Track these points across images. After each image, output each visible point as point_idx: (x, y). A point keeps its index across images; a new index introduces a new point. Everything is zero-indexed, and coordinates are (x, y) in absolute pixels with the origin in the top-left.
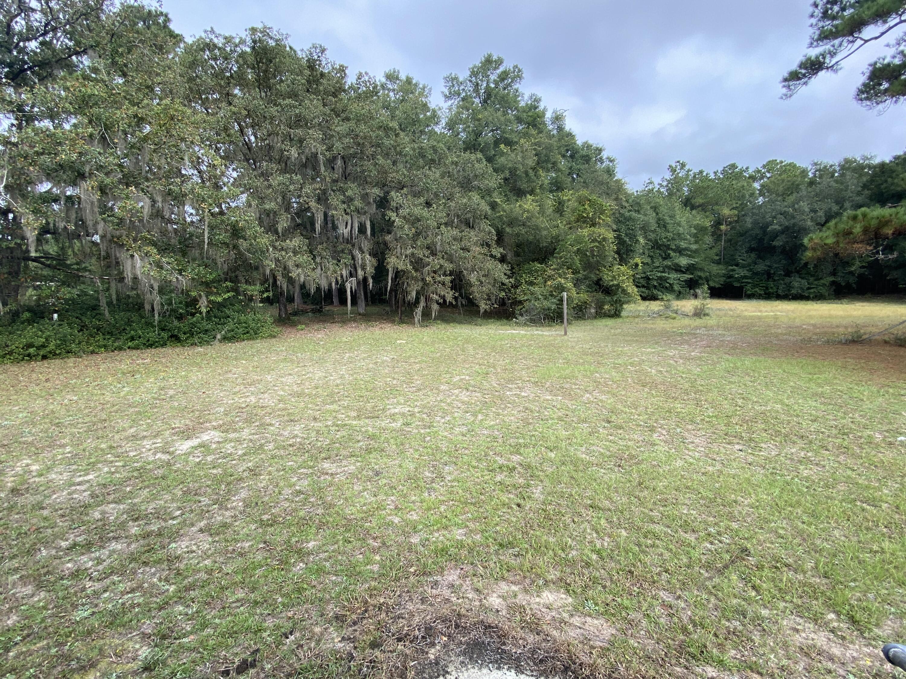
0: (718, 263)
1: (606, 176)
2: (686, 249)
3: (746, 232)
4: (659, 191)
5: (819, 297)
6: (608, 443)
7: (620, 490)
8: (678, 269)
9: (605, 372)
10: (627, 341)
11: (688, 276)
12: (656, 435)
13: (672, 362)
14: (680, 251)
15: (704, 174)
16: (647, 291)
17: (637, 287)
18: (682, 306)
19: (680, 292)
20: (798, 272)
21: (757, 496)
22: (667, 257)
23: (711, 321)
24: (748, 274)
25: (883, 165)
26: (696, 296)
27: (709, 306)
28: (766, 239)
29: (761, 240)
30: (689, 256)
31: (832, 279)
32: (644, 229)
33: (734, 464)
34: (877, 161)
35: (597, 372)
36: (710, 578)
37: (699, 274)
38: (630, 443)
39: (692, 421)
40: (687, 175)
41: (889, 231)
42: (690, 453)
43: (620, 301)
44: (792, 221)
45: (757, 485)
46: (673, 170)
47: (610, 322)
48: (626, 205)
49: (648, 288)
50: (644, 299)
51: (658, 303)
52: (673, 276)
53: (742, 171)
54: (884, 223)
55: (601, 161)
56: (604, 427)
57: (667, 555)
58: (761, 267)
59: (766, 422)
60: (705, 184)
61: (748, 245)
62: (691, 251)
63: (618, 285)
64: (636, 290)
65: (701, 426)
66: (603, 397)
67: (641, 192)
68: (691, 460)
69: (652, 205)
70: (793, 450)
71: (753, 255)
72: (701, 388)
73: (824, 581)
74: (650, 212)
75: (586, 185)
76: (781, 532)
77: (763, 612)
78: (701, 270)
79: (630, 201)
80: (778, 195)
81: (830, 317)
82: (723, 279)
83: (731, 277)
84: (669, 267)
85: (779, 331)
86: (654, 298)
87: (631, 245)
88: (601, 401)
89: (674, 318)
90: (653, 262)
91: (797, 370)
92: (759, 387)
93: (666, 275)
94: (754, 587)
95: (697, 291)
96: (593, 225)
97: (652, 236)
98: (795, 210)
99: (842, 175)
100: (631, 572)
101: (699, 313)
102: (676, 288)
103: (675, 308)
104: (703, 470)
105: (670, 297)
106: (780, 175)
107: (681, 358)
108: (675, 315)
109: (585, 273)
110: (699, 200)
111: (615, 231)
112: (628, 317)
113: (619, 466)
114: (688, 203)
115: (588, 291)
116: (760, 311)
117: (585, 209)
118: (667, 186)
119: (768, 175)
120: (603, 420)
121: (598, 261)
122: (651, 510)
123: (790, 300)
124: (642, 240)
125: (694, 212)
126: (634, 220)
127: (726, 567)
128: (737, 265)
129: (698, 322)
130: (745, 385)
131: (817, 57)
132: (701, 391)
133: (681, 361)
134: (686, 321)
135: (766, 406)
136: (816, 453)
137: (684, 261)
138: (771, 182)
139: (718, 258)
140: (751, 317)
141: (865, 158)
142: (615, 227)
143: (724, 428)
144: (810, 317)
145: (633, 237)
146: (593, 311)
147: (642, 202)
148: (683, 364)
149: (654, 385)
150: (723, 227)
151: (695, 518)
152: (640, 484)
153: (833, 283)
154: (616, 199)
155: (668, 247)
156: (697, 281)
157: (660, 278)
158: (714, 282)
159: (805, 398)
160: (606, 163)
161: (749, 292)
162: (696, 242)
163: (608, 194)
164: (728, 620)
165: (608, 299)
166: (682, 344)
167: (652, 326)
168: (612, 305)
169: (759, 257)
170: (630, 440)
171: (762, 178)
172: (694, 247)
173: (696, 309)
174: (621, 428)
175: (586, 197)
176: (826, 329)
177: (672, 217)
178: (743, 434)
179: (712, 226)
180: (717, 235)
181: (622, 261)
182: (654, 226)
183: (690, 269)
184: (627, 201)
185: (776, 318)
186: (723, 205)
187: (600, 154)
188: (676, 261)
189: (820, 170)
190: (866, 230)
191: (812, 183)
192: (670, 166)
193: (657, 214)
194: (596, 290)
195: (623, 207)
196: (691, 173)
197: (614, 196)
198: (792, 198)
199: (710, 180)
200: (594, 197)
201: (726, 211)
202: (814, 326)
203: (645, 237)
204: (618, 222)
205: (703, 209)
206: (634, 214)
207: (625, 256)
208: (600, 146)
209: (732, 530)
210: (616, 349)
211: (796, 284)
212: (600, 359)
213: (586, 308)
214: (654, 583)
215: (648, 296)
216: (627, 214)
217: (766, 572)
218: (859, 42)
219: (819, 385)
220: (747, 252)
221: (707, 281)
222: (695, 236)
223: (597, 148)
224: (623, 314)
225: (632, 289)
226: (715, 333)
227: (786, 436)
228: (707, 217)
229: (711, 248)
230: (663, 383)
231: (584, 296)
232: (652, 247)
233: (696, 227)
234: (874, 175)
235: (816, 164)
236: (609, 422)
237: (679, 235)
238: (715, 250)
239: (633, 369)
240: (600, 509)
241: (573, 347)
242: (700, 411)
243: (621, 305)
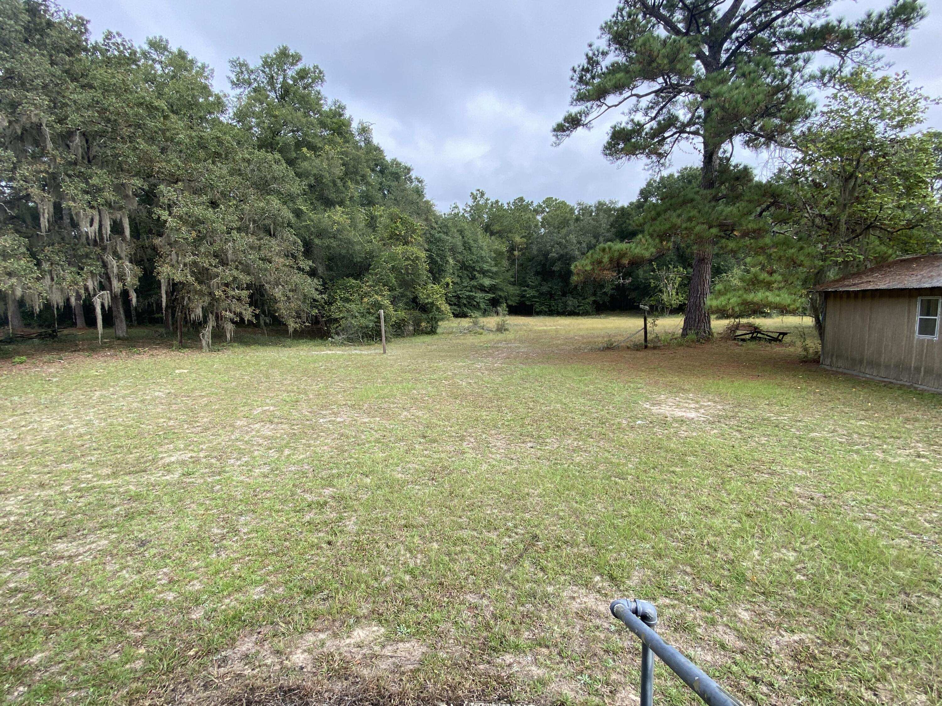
0: (513, 284)
1: (415, 197)
2: (488, 271)
3: (533, 258)
4: (463, 215)
6: (423, 458)
7: (433, 503)
8: (482, 289)
9: (422, 388)
10: (441, 356)
11: (490, 296)
12: (465, 443)
13: (479, 374)
14: (484, 273)
15: (500, 204)
16: (458, 309)
17: (450, 305)
18: (488, 323)
19: (485, 310)
20: (571, 293)
21: (543, 485)
22: (473, 278)
23: (510, 335)
24: (536, 294)
25: (622, 209)
26: (497, 313)
27: (508, 322)
28: (548, 264)
29: (544, 265)
30: (491, 277)
31: (593, 298)
32: (453, 250)
33: (527, 461)
34: (619, 205)
35: (414, 389)
36: (509, 570)
37: (500, 293)
38: (443, 455)
39: (495, 426)
40: (486, 204)
41: (625, 261)
42: (493, 456)
43: (435, 318)
44: (565, 250)
45: (543, 476)
46: (475, 198)
47: (428, 339)
48: (436, 226)
49: (459, 306)
50: (456, 316)
51: (468, 319)
52: (479, 295)
53: (528, 205)
54: (622, 255)
55: (410, 180)
56: (420, 443)
57: (473, 557)
58: (545, 289)
59: (550, 420)
60: (500, 213)
61: (535, 269)
62: (492, 273)
63: (432, 303)
64: (448, 307)
65: (501, 430)
66: (420, 413)
67: (448, 215)
68: (494, 463)
69: (458, 228)
70: (569, 442)
71: (539, 278)
72: (502, 395)
73: (592, 549)
74: (457, 235)
75: (397, 202)
76: (561, 514)
77: (549, 589)
78: (501, 290)
79: (439, 222)
80: (554, 227)
82: (518, 298)
83: (524, 296)
84: (475, 287)
85: (559, 342)
86: (464, 315)
87: (442, 265)
88: (418, 417)
89: (481, 334)
90: (462, 282)
91: (571, 374)
92: (545, 391)
93: (473, 294)
94: (542, 569)
95: (499, 308)
96: (406, 243)
97: (460, 257)
98: (567, 241)
99: (597, 215)
100: (441, 584)
101: (501, 329)
102: (482, 306)
103: (482, 324)
104: (503, 470)
105: (477, 314)
106: (556, 211)
107: (486, 369)
108: (482, 331)
109: (401, 290)
110: (496, 228)
111: (427, 251)
112: (443, 333)
113: (433, 479)
114: (487, 229)
115: (406, 309)
116: (546, 326)
117: (397, 227)
118: (470, 212)
119: (547, 210)
120: (419, 436)
121: (413, 279)
122: (460, 517)
123: (566, 316)
124: (451, 261)
125: (493, 237)
126: (443, 241)
127: (521, 556)
128: (528, 286)
129: (500, 336)
130: (535, 389)
131: (576, 115)
132: (502, 398)
133: (487, 372)
134: (491, 336)
135: (550, 406)
136: (585, 441)
137: (487, 282)
138: (550, 216)
139: (513, 280)
140: (540, 331)
141: (612, 203)
142: (426, 247)
143: (519, 429)
144: (580, 330)
145: (443, 257)
146: (411, 328)
147: (450, 224)
148: (488, 375)
149: (464, 396)
150: (516, 253)
151: (497, 516)
152: (451, 493)
153: (595, 302)
154: (426, 220)
155: (474, 269)
156: (498, 300)
157: (469, 297)
158: (511, 300)
159: (576, 397)
160: (415, 184)
161: (537, 310)
162: (496, 265)
163: (418, 214)
164: (523, 605)
165: (424, 316)
166: (487, 357)
167: (463, 341)
168: (428, 322)
169: (544, 280)
170: (443, 452)
171: (543, 212)
172: (494, 269)
173: (498, 325)
174: (435, 441)
175: (397, 215)
176: (590, 340)
177: (475, 241)
178: (534, 433)
179: (508, 251)
180: (512, 260)
181: (436, 280)
182: (460, 248)
183: (493, 289)
184: (436, 223)
185: (557, 331)
186: (515, 233)
187: (409, 173)
188: (481, 282)
189: (582, 209)
190: (611, 260)
191: (577, 219)
192: (472, 194)
193: (463, 237)
194: (413, 307)
195: (433, 228)
196: (489, 202)
197: (424, 217)
198: (564, 231)
199: (504, 210)
200: (405, 216)
201: (518, 239)
202: (582, 336)
203: (454, 258)
204: (429, 242)
205: (500, 236)
206: (443, 236)
207: (437, 275)
208: (409, 165)
209: (525, 521)
210: (432, 364)
211: (570, 303)
212: (417, 375)
213: (404, 325)
214: (462, 588)
215: (460, 313)
216: (437, 235)
217: (551, 552)
218: (604, 108)
219: (586, 385)
220: (535, 275)
221: (506, 300)
222: (495, 259)
223: (406, 167)
224: (439, 330)
225: (445, 307)
226: (513, 345)
227: (564, 430)
228: (503, 243)
229: (507, 271)
230: (472, 394)
231: (402, 314)
232: (461, 268)
233: (496, 251)
234: (618, 217)
235: (579, 204)
236: (425, 437)
237: (482, 257)
238: (510, 273)
239: (446, 383)
240: (414, 526)
241: (392, 365)
242: (501, 416)
243: (436, 323)
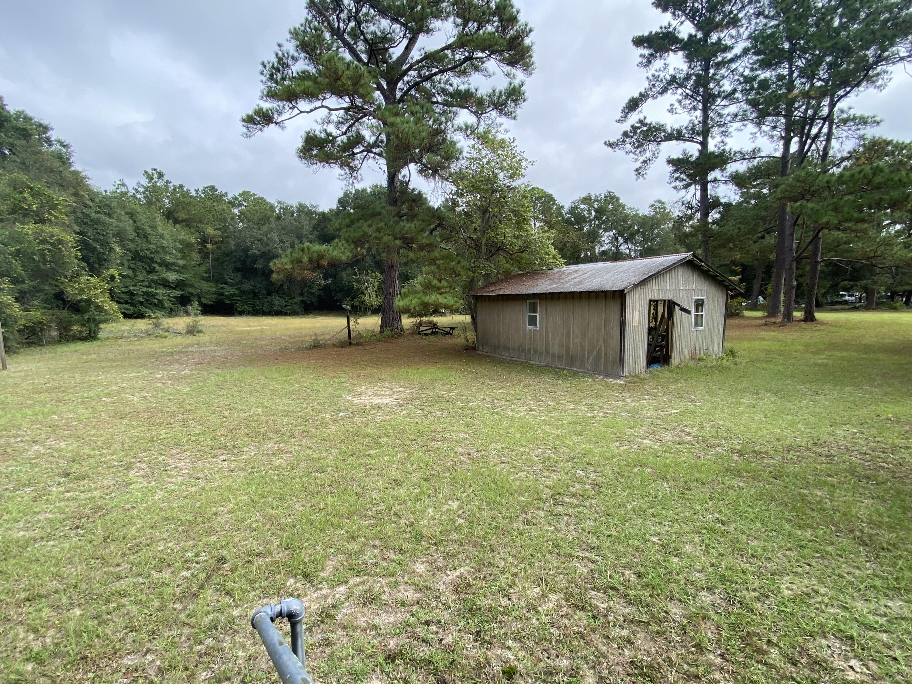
0: (208, 280)
1: (56, 164)
2: (173, 264)
3: (231, 253)
4: (134, 196)
5: (294, 313)
6: (62, 504)
7: (76, 559)
8: (166, 284)
9: (69, 411)
10: (102, 368)
11: (177, 293)
12: (133, 472)
13: (159, 385)
14: (168, 266)
15: (185, 189)
16: (131, 308)
17: (118, 302)
18: (174, 324)
19: (171, 309)
20: (277, 292)
21: (235, 499)
22: (152, 271)
23: (203, 338)
24: (237, 292)
25: (323, 214)
26: (187, 313)
27: (201, 323)
28: (249, 260)
29: (244, 262)
30: (178, 272)
31: (301, 298)
32: (120, 235)
33: (217, 476)
34: (320, 210)
35: (54, 413)
37: (190, 290)
38: (97, 493)
39: (177, 444)
40: (167, 187)
41: (325, 263)
42: (173, 480)
43: (94, 320)
44: (268, 248)
45: (237, 490)
46: (150, 178)
47: (82, 347)
48: (91, 204)
49: (132, 304)
50: (127, 316)
51: (146, 321)
52: (161, 292)
53: (221, 195)
54: (321, 256)
55: (48, 141)
56: (59, 483)
57: (135, 608)
58: (247, 286)
59: (248, 426)
60: (187, 200)
61: (233, 265)
62: (179, 266)
63: (89, 301)
64: (115, 306)
65: (186, 447)
66: (63, 445)
67: (111, 193)
68: (173, 487)
69: (127, 210)
70: (269, 446)
71: (239, 275)
72: (189, 407)
74: (125, 218)
75: (24, 167)
77: (234, 613)
78: (192, 286)
79: (97, 200)
80: (254, 223)
81: (301, 329)
82: (214, 296)
83: (222, 294)
84: (155, 282)
85: (264, 343)
86: (141, 316)
87: (104, 254)
88: (58, 450)
89: (165, 337)
90: (136, 276)
91: (275, 375)
92: (245, 395)
93: (154, 290)
94: (228, 593)
95: (190, 307)
96: (42, 221)
97: (132, 246)
98: (268, 239)
99: (299, 216)
101: (192, 331)
102: (167, 304)
103: (166, 326)
104: (185, 493)
105: (158, 314)
106: (254, 206)
107: (169, 379)
108: (166, 334)
109: (33, 283)
110: (182, 215)
111: (78, 233)
112: (108, 338)
113: (77, 527)
114: (169, 215)
115: (45, 308)
116: (249, 326)
117: (25, 198)
118: (144, 193)
119: (245, 204)
120: (58, 475)
121: (53, 269)
122: (118, 565)
123: (273, 315)
124: (118, 249)
125: (178, 226)
126: (104, 224)
127: (201, 587)
128: (226, 283)
129: (191, 339)
130: (233, 396)
131: (267, 110)
132: (190, 410)
133: (170, 382)
134: (179, 339)
135: (249, 412)
136: (286, 442)
137: (172, 277)
138: (248, 211)
139: (207, 275)
140: (242, 332)
141: (312, 206)
142: (77, 228)
143: (210, 442)
144: (288, 329)
145: (105, 244)
146: (54, 333)
147: (114, 204)
148: (172, 385)
149: (136, 414)
150: (209, 246)
151: (172, 550)
152: (106, 539)
153: (302, 302)
154: (76, 194)
155: (152, 260)
156: (188, 297)
157: (147, 294)
158: (206, 298)
159: (280, 398)
160: (56, 147)
161: (239, 309)
162: (183, 258)
163: (62, 186)
164: (201, 643)
165: (76, 317)
166: (172, 363)
167: (138, 347)
168: (83, 325)
169: (244, 277)
170: (96, 489)
171: (240, 205)
172: (182, 262)
173: (188, 326)
174: (84, 477)
175: (24, 183)
176: (297, 339)
177: (153, 228)
178: (228, 444)
179: (198, 243)
180: (204, 253)
181: (94, 271)
182: (132, 235)
183: (179, 285)
184: (92, 200)
185: (262, 331)
186: (207, 224)
187: (45, 133)
188: (164, 276)
189: (283, 208)
190: (311, 260)
191: (279, 218)
192: (146, 172)
193: (135, 222)
194: (58, 306)
195: (86, 206)
196: (171, 185)
197: (71, 190)
198: (265, 228)
199: (191, 197)
200: (37, 185)
201: (210, 231)
202: (290, 336)
203: (123, 246)
204: (81, 223)
205: (187, 225)
206: (103, 218)
207: (96, 266)
208: (45, 122)
209: (209, 545)
210: (87, 378)
211: (276, 303)
212: (60, 395)
213: (42, 330)
214: (116, 653)
215: (134, 313)
216: (94, 216)
218: (296, 111)
219: (292, 385)
220: (233, 271)
221: (200, 298)
222: (181, 251)
223: (40, 125)
224: (101, 335)
225: (111, 306)
226: (206, 349)
227: (264, 434)
228: (192, 233)
229: (199, 265)
230: (147, 410)
231: (36, 315)
232: (133, 259)
233: (182, 242)
234: (319, 221)
235: (280, 203)
236: (67, 475)
237: (163, 248)
238: (203, 268)
239: (108, 400)
240: (42, 597)
241: (16, 385)
242: (187, 431)
243: (97, 325)
